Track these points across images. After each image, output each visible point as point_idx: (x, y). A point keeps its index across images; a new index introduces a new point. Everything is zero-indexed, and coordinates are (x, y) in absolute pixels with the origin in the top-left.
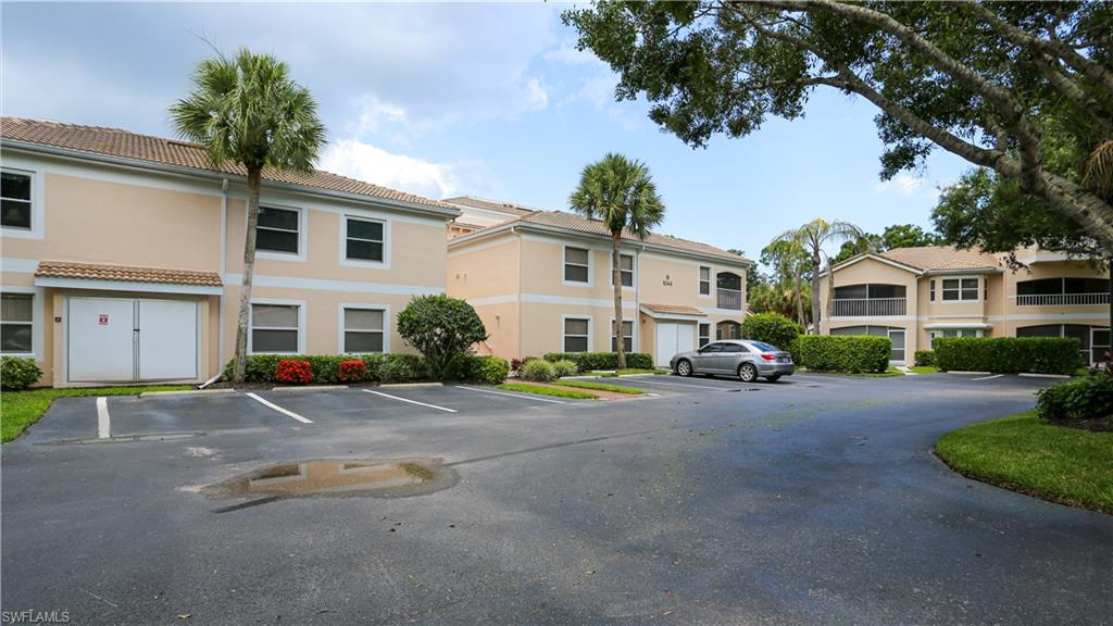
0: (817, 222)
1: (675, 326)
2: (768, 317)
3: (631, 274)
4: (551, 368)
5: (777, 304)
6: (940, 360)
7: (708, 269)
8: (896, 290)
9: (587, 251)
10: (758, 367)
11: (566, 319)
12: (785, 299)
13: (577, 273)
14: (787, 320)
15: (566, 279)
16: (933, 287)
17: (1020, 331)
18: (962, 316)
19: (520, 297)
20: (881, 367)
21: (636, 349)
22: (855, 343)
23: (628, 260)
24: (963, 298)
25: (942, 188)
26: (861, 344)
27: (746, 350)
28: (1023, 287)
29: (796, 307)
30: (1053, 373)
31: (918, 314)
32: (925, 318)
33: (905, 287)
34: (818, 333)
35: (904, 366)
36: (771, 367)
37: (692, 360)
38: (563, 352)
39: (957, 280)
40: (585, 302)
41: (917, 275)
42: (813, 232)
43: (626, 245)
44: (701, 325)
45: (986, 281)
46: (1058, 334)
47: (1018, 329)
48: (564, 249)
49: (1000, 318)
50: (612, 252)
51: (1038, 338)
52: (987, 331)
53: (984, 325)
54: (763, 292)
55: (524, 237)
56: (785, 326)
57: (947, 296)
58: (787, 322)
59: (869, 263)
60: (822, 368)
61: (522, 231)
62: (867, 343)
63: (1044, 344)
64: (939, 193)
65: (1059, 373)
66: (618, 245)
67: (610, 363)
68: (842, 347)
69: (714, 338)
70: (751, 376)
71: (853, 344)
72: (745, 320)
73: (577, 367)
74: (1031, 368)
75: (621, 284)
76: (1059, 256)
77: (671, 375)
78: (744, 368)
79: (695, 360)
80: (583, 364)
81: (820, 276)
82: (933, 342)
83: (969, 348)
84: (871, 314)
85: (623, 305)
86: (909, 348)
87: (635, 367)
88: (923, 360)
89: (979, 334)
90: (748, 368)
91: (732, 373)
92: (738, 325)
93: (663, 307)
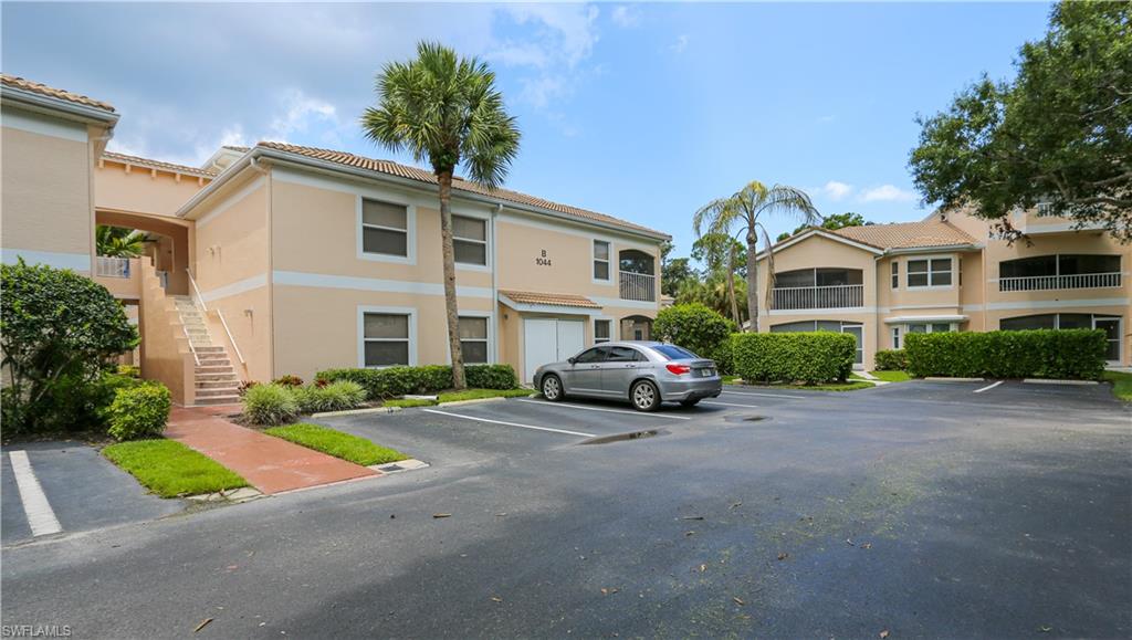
0: (753, 186)
1: (552, 323)
2: (690, 310)
3: (484, 245)
5: (709, 300)
6: (913, 362)
7: (606, 244)
8: (849, 275)
9: (404, 208)
10: (661, 386)
11: (367, 315)
12: (717, 294)
13: (385, 240)
14: (715, 314)
15: (365, 250)
16: (895, 271)
17: (1005, 324)
18: (932, 305)
19: (271, 277)
20: (843, 375)
21: (494, 359)
22: (808, 342)
23: (477, 226)
24: (933, 284)
25: (924, 122)
26: (817, 344)
27: (643, 358)
28: (1007, 268)
29: (729, 304)
31: (878, 305)
32: (885, 310)
33: (861, 271)
34: (757, 331)
35: (864, 371)
36: (683, 387)
37: (562, 374)
38: (360, 366)
39: (926, 261)
40: (404, 287)
41: (876, 256)
42: (746, 204)
43: (464, 197)
44: (597, 322)
45: (960, 261)
46: (1051, 325)
47: (1001, 321)
48: (359, 203)
49: (980, 308)
50: (439, 208)
52: (963, 324)
53: (961, 317)
54: (693, 288)
55: (277, 176)
56: (711, 321)
57: (913, 281)
58: (715, 317)
59: (818, 240)
60: (763, 379)
61: (274, 167)
62: (824, 342)
63: (1055, 338)
64: (920, 129)
65: (1078, 377)
66: (449, 198)
67: (440, 382)
68: (790, 349)
69: (614, 340)
70: (651, 400)
71: (805, 345)
72: (659, 315)
73: (364, 393)
74: (1037, 370)
75: (458, 259)
76: (1065, 223)
77: (536, 398)
78: (639, 388)
79: (567, 374)
80: (385, 386)
81: (758, 258)
82: (896, 339)
83: (952, 347)
84: (820, 306)
85: (460, 291)
86: (868, 349)
87: (486, 387)
88: (886, 363)
89: (953, 328)
90: (646, 387)
91: (623, 395)
92: (649, 321)
93: (535, 296)
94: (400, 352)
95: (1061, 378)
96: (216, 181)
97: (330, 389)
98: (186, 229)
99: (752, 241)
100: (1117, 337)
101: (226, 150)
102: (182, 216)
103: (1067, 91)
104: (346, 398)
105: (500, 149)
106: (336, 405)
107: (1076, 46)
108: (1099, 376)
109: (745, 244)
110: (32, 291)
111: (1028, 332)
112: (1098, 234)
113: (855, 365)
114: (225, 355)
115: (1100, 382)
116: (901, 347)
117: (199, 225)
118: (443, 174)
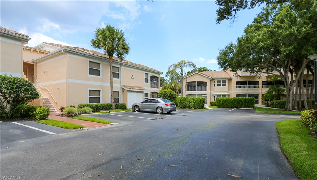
0: (182, 61)
1: (135, 93)
2: (167, 91)
3: (118, 74)
4: (76, 111)
5: (170, 88)
6: (218, 104)
7: (147, 74)
8: (204, 83)
9: (99, 64)
10: (163, 108)
11: (90, 90)
12: (172, 86)
13: (95, 72)
15: (90, 74)
16: (214, 83)
17: (237, 96)
18: (222, 91)
19: (67, 80)
20: (202, 107)
21: (120, 102)
22: (195, 99)
23: (117, 69)
24: (222, 86)
26: (197, 100)
27: (159, 102)
28: (238, 83)
29: (176, 89)
30: (248, 108)
31: (210, 91)
32: (212, 92)
33: (207, 82)
34: (183, 96)
35: (207, 106)
36: (168, 109)
37: (139, 106)
38: (88, 103)
39: (221, 81)
40: (99, 84)
41: (210, 79)
42: (180, 65)
43: (115, 62)
44: (145, 93)
45: (228, 81)
47: (236, 95)
48: (89, 62)
49: (232, 92)
50: (109, 64)
51: (244, 97)
52: (228, 96)
53: (228, 94)
54: (166, 84)
55: (69, 55)
56: (173, 94)
57: (218, 85)
58: (173, 93)
59: (197, 74)
60: (185, 108)
61: (68, 52)
62: (198, 99)
63: (246, 99)
64: (219, 52)
65: (250, 108)
66: (112, 62)
67: (108, 107)
68: (191, 100)
69: (149, 97)
70: (161, 112)
71: (194, 100)
72: (160, 92)
73: (92, 110)
74: (242, 106)
75: (114, 77)
76: (248, 74)
77: (132, 111)
78: (158, 109)
79: (140, 106)
80: (96, 108)
81: (183, 78)
82: (214, 99)
83: (226, 101)
84: (197, 90)
85: (114, 85)
86: (208, 101)
87: (119, 109)
88: (212, 104)
89: (227, 96)
90: (160, 109)
91: (154, 110)
92: (157, 93)
93: (131, 86)
94: (98, 100)
95: (247, 108)
96: (49, 54)
97: (83, 109)
98: (33, 65)
99: (182, 74)
100: (258, 99)
101: (43, 43)
102: (33, 62)
103: (245, 48)
104: (88, 111)
105: (125, 51)
106: (86, 113)
107: (247, 39)
108: (253, 107)
109: (180, 75)
110: (17, 83)
111: (241, 98)
112: (254, 77)
113: (205, 105)
114: (49, 100)
115: (254, 109)
116: (215, 101)
117: (38, 64)
118: (111, 56)
